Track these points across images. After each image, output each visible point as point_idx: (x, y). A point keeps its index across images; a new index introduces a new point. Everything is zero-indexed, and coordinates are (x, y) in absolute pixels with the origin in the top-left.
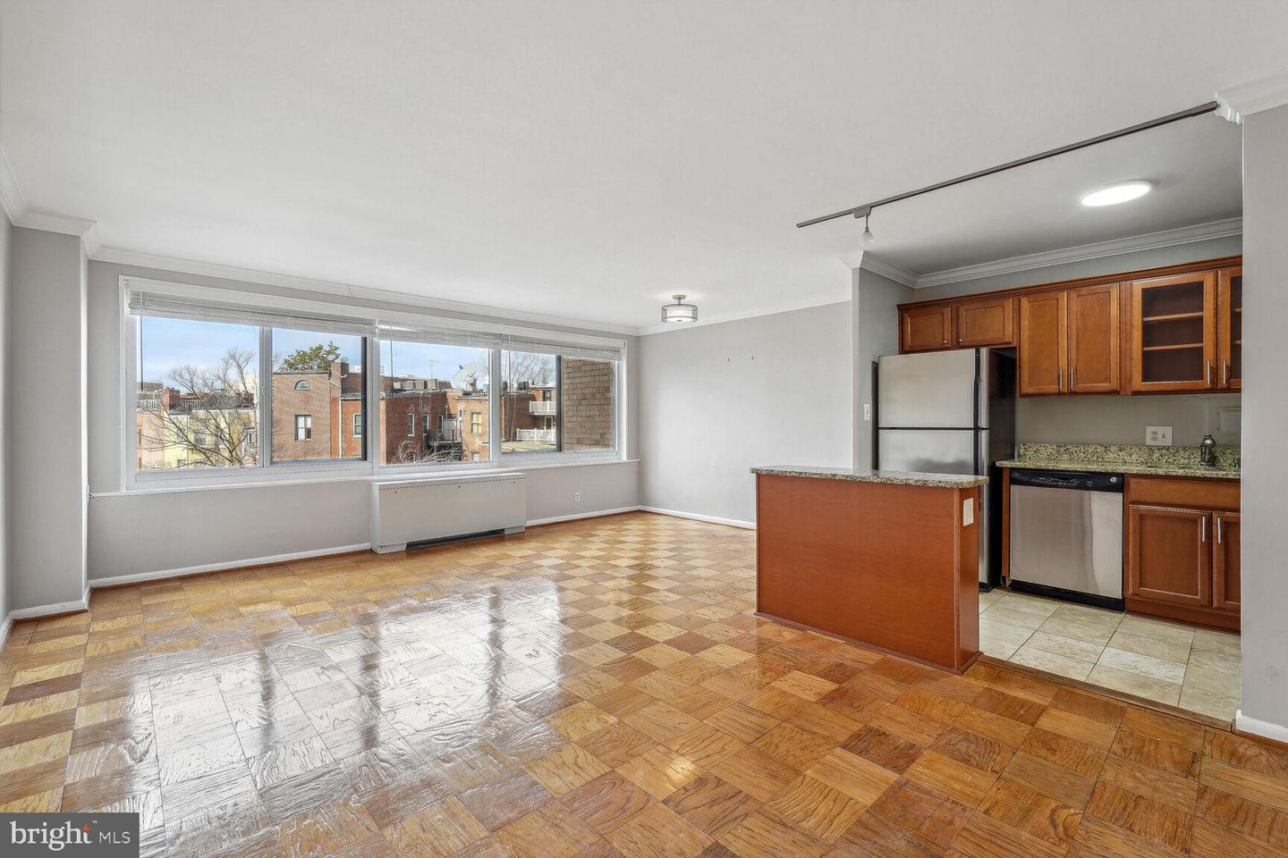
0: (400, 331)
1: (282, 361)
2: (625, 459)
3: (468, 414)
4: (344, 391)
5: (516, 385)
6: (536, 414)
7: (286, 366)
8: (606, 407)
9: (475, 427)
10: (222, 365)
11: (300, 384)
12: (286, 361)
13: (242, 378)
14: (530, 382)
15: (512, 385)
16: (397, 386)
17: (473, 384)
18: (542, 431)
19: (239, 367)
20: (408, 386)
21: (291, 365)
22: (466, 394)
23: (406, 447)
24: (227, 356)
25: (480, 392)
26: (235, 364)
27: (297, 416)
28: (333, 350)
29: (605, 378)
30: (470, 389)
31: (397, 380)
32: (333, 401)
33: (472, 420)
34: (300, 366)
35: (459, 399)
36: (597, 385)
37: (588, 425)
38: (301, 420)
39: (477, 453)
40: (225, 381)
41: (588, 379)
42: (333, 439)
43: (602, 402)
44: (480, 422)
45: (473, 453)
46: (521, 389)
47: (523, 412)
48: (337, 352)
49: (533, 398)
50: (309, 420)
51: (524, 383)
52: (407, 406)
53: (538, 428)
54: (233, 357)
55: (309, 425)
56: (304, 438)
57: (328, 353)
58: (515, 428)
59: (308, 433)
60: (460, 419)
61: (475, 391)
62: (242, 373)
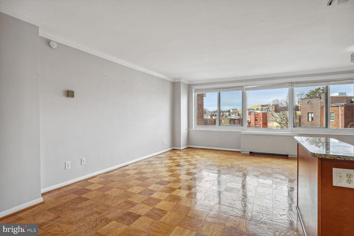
0: (251, 88)
1: (305, 95)
11: (309, 102)
16: (353, 100)
23: (352, 125)
32: (322, 107)
38: (310, 114)
42: (321, 121)
50: (313, 114)
55: (313, 116)
56: (310, 121)
59: (312, 119)
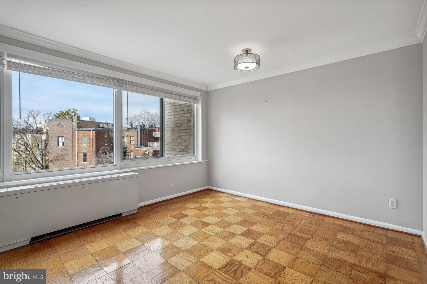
1: (53, 115)
2: (200, 160)
3: (129, 137)
4: (78, 127)
5: (148, 126)
6: (156, 137)
7: (55, 117)
8: (189, 131)
9: (132, 142)
10: (27, 116)
11: (60, 124)
12: (55, 115)
13: (35, 121)
14: (154, 125)
15: (146, 126)
16: (101, 125)
17: (131, 125)
18: (158, 143)
19: (34, 117)
20: (105, 126)
21: (57, 117)
22: (128, 129)
23: (104, 149)
24: (28, 113)
25: (134, 128)
26: (32, 116)
27: (58, 137)
28: (75, 111)
29: (188, 115)
30: (130, 127)
31: (101, 123)
32: (74, 131)
33: (131, 139)
34: (61, 117)
35: (126, 131)
36: (183, 119)
37: (179, 141)
38: (60, 139)
39: (133, 151)
40: (28, 123)
41: (179, 116)
42: (73, 146)
43: (186, 128)
44: (134, 139)
45: (131, 152)
46: (150, 127)
47: (150, 136)
48: (77, 112)
49: (155, 131)
50: (64, 138)
51: (151, 125)
52: (105, 133)
53: (156, 142)
54: (31, 113)
55: (64, 141)
56: (61, 145)
57: (73, 112)
58: (148, 142)
59: (63, 144)
60: (126, 138)
61: (132, 128)
62: (35, 120)
